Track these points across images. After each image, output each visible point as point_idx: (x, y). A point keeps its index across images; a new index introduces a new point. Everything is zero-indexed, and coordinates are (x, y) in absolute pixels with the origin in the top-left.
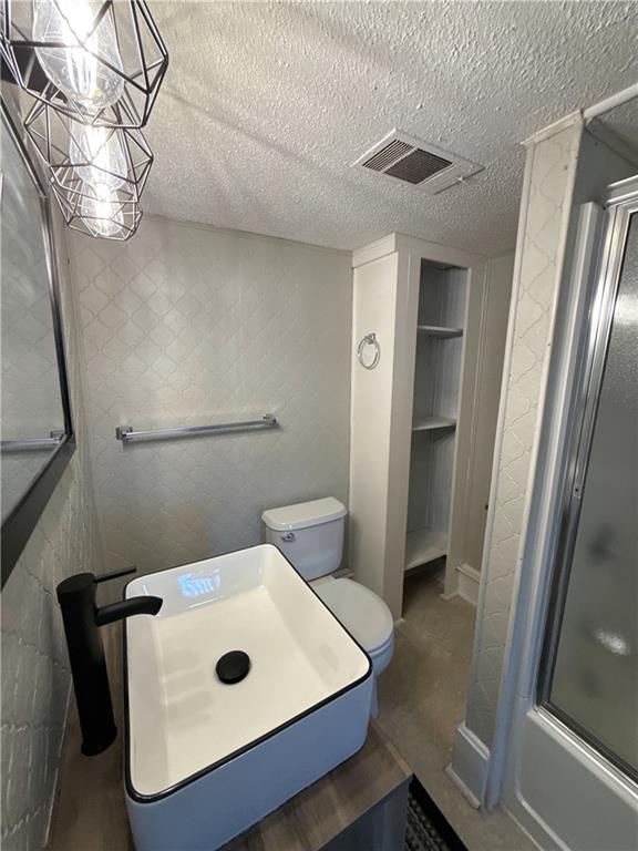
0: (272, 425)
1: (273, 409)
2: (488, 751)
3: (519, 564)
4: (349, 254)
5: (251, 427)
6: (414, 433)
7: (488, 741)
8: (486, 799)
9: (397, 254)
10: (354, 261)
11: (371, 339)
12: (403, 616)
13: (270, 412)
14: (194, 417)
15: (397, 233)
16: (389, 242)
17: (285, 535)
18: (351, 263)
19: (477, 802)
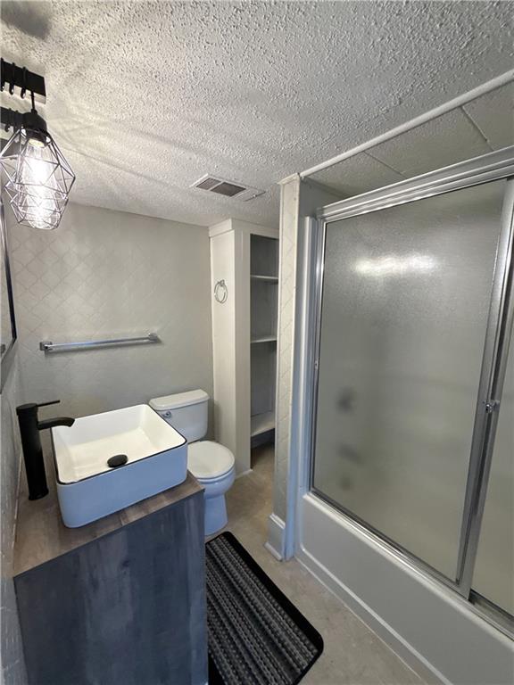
0: (154, 340)
1: (155, 330)
2: (284, 524)
3: (290, 407)
4: (206, 229)
5: (141, 341)
6: (251, 344)
7: (284, 518)
8: (285, 554)
9: (233, 231)
10: (210, 232)
11: (221, 284)
12: (251, 468)
13: (154, 332)
14: (99, 335)
15: (232, 219)
16: (228, 224)
17: (165, 413)
18: (208, 234)
19: (280, 557)
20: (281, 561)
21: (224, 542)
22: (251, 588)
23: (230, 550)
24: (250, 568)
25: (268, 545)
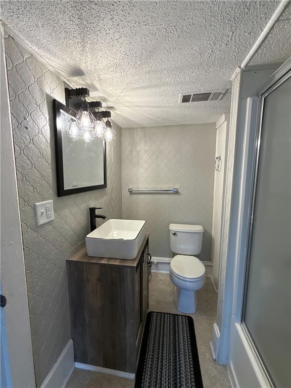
0: (177, 192)
1: (177, 187)
2: (219, 334)
4: (214, 124)
7: (220, 331)
9: (226, 122)
10: (216, 126)
11: (219, 158)
16: (224, 117)
17: (173, 232)
19: (214, 357)
20: (215, 360)
21: (186, 321)
22: (184, 356)
23: (186, 328)
24: (191, 346)
25: (211, 343)
